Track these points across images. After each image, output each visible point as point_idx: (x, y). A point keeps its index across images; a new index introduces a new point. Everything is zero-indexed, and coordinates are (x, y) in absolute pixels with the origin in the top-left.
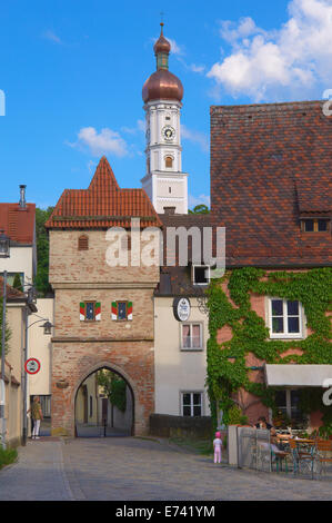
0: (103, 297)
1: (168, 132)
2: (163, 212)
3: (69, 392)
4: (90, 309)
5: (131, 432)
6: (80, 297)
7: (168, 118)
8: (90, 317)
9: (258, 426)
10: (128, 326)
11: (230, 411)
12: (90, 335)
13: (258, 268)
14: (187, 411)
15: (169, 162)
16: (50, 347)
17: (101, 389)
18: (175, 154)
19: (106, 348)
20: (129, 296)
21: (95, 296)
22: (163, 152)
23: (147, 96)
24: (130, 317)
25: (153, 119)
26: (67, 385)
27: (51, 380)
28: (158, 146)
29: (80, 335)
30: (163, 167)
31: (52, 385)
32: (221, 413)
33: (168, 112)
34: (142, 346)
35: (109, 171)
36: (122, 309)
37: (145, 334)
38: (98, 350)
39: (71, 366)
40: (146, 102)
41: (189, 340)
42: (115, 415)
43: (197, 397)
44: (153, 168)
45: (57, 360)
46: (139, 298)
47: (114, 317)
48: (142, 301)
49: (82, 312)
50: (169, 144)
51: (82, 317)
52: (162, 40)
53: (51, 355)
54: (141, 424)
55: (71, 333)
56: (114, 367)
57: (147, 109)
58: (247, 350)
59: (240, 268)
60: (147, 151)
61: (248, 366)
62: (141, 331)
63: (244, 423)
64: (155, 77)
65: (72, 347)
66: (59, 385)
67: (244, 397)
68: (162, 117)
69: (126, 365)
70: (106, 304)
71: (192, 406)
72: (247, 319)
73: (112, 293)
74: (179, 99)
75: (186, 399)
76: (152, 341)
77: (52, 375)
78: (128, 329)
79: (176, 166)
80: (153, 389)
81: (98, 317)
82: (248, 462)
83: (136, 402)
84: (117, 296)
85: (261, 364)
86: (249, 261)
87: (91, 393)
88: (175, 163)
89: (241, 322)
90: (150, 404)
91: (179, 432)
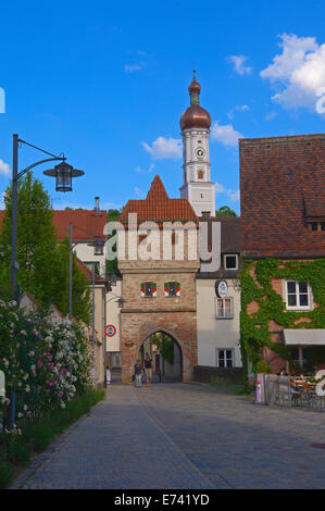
0: (158, 279)
1: (200, 152)
2: (201, 215)
3: (134, 350)
4: (148, 288)
5: (179, 379)
6: (141, 279)
7: (199, 142)
8: (149, 294)
9: (279, 374)
10: (177, 301)
11: (259, 363)
12: (149, 307)
13: (277, 258)
14: (221, 363)
15: (201, 175)
16: (120, 316)
17: (154, 347)
18: (205, 168)
19: (161, 317)
20: (177, 278)
21: (152, 278)
22: (196, 167)
23: (183, 125)
24: (178, 294)
25: (188, 142)
26: (133, 344)
27: (121, 341)
28: (192, 163)
29: (142, 307)
30: (196, 179)
31: (121, 344)
32: (250, 365)
33: (199, 137)
34: (187, 315)
35: (162, 186)
36: (172, 288)
37: (190, 306)
38: (155, 318)
39: (135, 330)
40: (183, 129)
41: (222, 311)
42: (165, 366)
43: (229, 353)
44: (188, 180)
45: (125, 326)
46: (184, 280)
47: (167, 294)
48: (187, 282)
49: (142, 290)
50: (201, 161)
51: (143, 294)
52: (194, 82)
53: (121, 323)
54: (187, 373)
55: (135, 306)
56: (166, 331)
57: (183, 135)
58: (269, 319)
59: (263, 258)
60: (184, 167)
61: (271, 330)
62: (186, 304)
63: (269, 372)
64: (190, 111)
65: (135, 316)
66: (126, 344)
67: (267, 353)
68: (195, 141)
69: (176, 329)
70: (160, 284)
71: (225, 359)
72: (269, 296)
73: (165, 276)
74: (208, 127)
75: (221, 355)
76: (195, 311)
77: (121, 337)
78: (177, 303)
79: (206, 178)
80: (196, 347)
81: (155, 294)
82: (273, 399)
83: (184, 357)
84: (168, 279)
85: (280, 329)
86: (271, 253)
87: (146, 350)
88: (205, 176)
89: (264, 298)
90: (194, 358)
91: (217, 379)
